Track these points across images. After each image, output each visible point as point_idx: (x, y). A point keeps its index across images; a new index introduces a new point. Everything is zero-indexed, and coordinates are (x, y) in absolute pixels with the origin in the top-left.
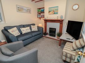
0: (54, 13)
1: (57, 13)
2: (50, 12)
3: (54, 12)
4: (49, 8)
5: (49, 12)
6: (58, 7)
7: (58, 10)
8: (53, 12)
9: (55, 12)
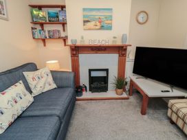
0: (102, 28)
1: (110, 28)
2: (88, 21)
3: (100, 22)
4: (84, 9)
5: (85, 22)
6: (111, 9)
7: (111, 20)
8: (98, 24)
9: (105, 25)
